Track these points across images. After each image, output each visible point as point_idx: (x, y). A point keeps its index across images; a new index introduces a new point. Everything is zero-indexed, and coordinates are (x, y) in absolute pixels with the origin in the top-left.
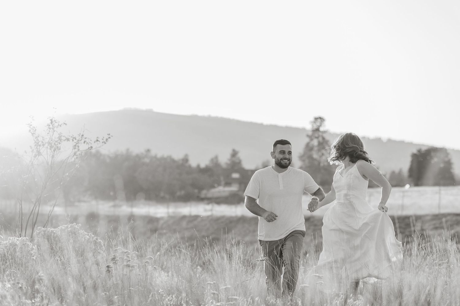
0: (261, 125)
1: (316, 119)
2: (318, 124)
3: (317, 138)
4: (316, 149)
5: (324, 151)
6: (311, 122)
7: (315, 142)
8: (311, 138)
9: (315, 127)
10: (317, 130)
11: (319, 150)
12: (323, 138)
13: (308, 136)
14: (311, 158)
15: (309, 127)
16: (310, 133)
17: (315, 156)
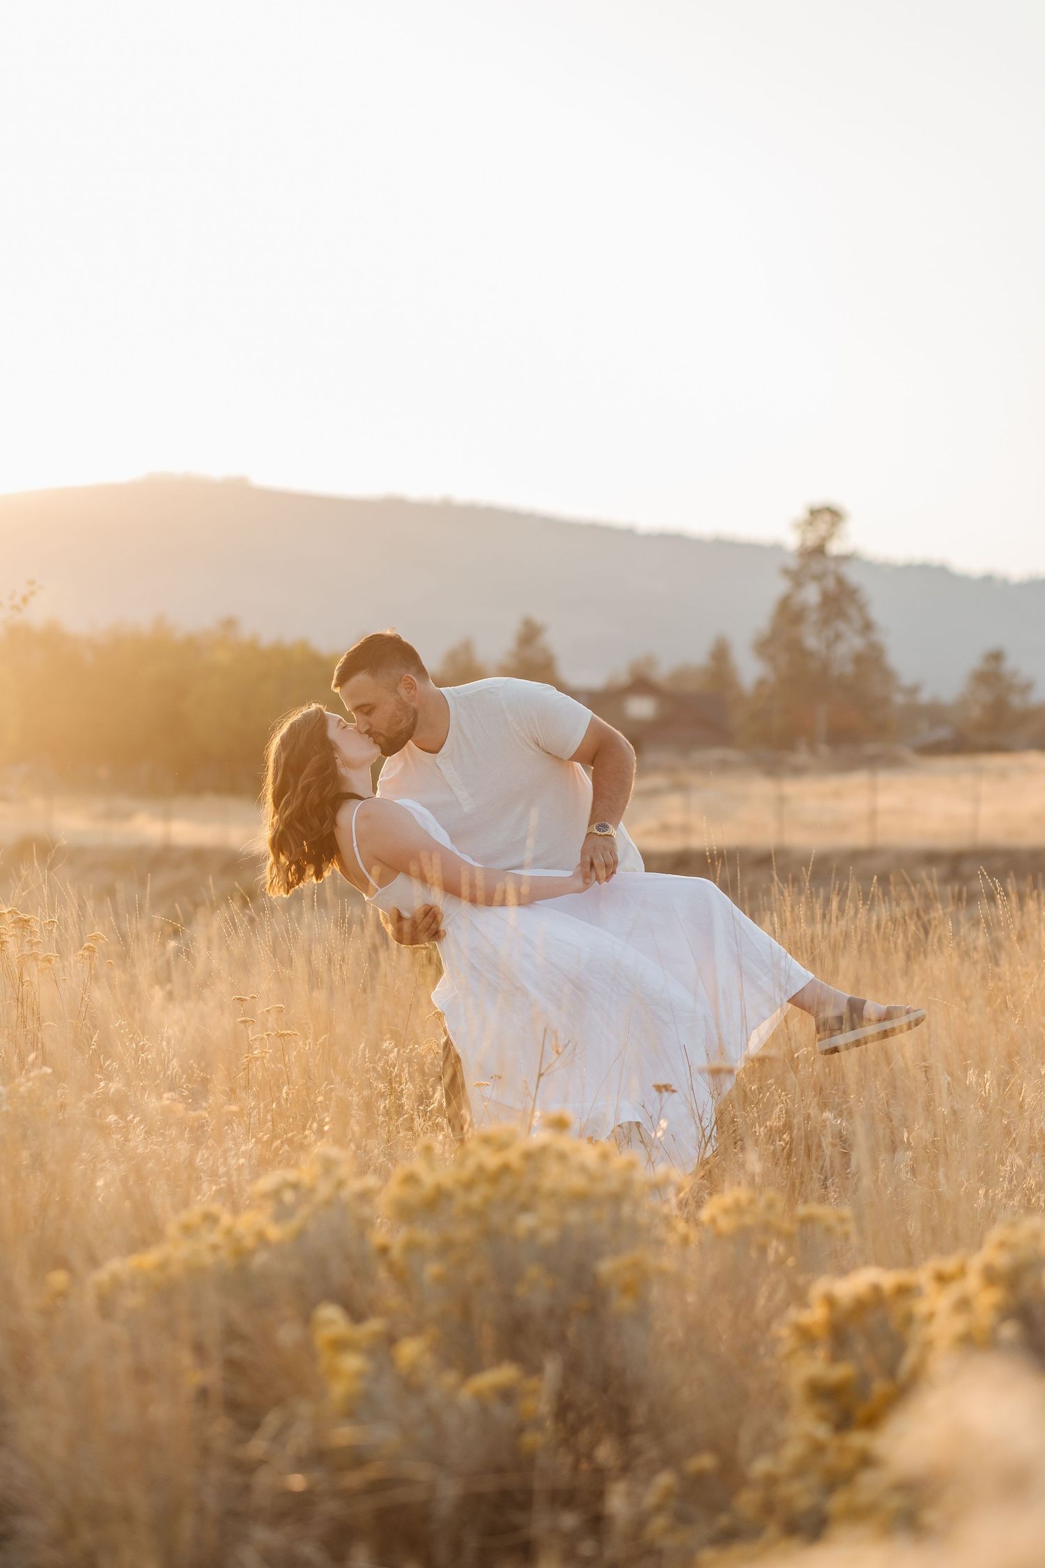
0: (627, 535)
1: (815, 513)
2: (822, 527)
3: (818, 578)
4: (814, 617)
5: (841, 626)
6: (797, 525)
7: (811, 595)
8: (797, 578)
9: (812, 540)
10: (817, 551)
11: (826, 621)
12: (840, 581)
13: (786, 572)
14: (795, 648)
15: (792, 540)
16: (793, 563)
17: (812, 641)
